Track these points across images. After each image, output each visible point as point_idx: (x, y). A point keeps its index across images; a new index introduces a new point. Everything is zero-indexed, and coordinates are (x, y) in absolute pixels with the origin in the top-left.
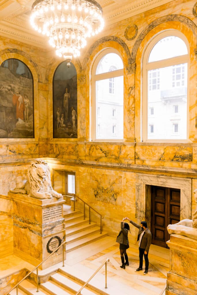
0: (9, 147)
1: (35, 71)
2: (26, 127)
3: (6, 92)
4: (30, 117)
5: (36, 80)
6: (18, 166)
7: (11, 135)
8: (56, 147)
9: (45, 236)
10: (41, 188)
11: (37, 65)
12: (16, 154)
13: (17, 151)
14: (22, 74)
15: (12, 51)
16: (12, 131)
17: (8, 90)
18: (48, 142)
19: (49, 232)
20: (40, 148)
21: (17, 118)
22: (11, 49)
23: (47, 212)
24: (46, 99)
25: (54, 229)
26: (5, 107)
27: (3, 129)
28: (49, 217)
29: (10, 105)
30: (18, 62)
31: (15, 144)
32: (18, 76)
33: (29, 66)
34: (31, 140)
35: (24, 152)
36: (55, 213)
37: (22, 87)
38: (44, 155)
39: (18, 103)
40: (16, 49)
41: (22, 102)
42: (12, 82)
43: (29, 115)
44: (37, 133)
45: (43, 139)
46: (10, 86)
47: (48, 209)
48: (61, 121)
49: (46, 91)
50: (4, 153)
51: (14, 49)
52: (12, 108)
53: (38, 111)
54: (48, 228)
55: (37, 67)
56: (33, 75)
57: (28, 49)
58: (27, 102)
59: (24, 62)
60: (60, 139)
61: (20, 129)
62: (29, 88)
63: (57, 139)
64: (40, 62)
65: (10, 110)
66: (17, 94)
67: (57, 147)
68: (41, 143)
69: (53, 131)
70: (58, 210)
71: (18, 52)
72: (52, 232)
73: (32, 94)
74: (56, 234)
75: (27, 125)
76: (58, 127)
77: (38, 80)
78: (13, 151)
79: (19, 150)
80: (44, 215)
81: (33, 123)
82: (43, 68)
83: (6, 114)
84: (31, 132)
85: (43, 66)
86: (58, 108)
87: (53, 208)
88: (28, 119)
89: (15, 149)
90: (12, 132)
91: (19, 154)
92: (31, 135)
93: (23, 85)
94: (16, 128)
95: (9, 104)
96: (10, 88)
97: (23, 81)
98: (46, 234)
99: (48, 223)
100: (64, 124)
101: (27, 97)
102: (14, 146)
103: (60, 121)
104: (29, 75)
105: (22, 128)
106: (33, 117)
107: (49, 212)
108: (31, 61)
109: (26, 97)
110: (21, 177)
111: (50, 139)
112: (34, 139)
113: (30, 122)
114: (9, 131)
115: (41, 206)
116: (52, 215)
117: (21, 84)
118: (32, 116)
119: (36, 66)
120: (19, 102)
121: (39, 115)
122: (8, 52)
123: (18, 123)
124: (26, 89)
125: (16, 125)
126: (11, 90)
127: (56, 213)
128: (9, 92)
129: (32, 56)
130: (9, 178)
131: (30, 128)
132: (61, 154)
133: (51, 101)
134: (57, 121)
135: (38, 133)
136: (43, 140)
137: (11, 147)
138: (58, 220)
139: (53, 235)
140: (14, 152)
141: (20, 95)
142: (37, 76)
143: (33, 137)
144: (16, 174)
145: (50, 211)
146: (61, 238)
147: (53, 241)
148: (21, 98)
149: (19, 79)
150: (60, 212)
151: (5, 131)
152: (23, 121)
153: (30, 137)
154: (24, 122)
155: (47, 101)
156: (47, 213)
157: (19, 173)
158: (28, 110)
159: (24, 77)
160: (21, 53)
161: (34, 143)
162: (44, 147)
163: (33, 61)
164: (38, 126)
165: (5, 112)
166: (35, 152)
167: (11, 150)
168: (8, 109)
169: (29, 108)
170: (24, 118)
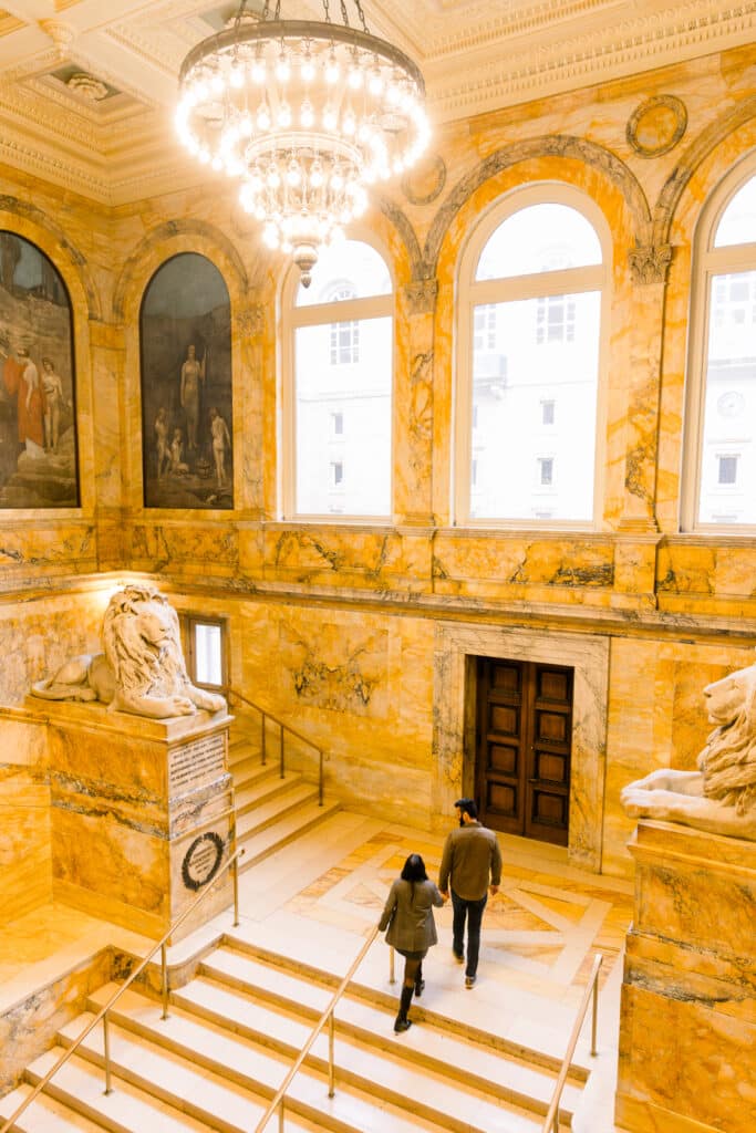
1: (78, 280)
2: (50, 470)
4: (64, 436)
5: (81, 312)
6: (30, 603)
8: (156, 536)
9: (177, 838)
10: (156, 681)
11: (87, 259)
12: (24, 561)
13: (25, 552)
14: (34, 289)
18: (129, 521)
19: (189, 821)
20: (101, 539)
21: (21, 441)
23: (183, 758)
24: (117, 376)
28: (187, 774)
30: (18, 243)
31: (18, 528)
32: (19, 293)
33: (56, 261)
34: (70, 515)
35: (50, 556)
36: (204, 760)
37: (35, 332)
38: (113, 563)
39: (22, 387)
40: (13, 198)
41: (36, 384)
43: (62, 430)
44: (89, 488)
45: (109, 510)
47: (185, 750)
48: (172, 452)
49: (117, 350)
51: (5, 198)
53: (91, 417)
54: (185, 810)
55: (85, 267)
56: (73, 295)
57: (54, 201)
58: (55, 383)
59: (42, 247)
60: (168, 512)
61: (34, 477)
62: (59, 336)
63: (159, 510)
64: (92, 251)
66: (20, 355)
67: (160, 539)
68: (103, 523)
69: (142, 485)
70: (213, 749)
71: (21, 209)
72: (199, 820)
73: (69, 358)
74: (209, 825)
75: (55, 462)
76: (163, 471)
77: (87, 312)
78: (12, 552)
79: (31, 549)
80: (174, 768)
81: (73, 456)
82: (102, 271)
85: (105, 264)
86: (162, 411)
87: (200, 745)
88: (58, 444)
89: (18, 545)
91: (34, 561)
92: (69, 495)
93: (40, 326)
94: (18, 474)
97: (39, 312)
98: (180, 830)
99: (186, 795)
100: (185, 462)
101: (53, 367)
102: (17, 536)
103: (168, 453)
104: (55, 289)
105: (38, 473)
106: (72, 437)
107: (186, 760)
108: (64, 244)
109: (49, 367)
110: (42, 638)
111: (134, 510)
112: (78, 512)
115: (165, 742)
116: (197, 766)
117: (32, 324)
118: (70, 434)
119: (80, 263)
120: (26, 386)
121: (96, 430)
124: (49, 340)
127: (208, 758)
129: (66, 225)
131: (66, 474)
132: (174, 560)
133: (133, 384)
134: (157, 451)
135: (94, 489)
136: (111, 515)
137: (5, 539)
138: (213, 783)
139: (200, 830)
140: (16, 556)
141: (28, 360)
142: (84, 296)
143: (74, 502)
144: (25, 627)
145: (189, 756)
146: (224, 836)
147: (200, 848)
148: (31, 368)
149: (23, 307)
150: (219, 753)
152: (42, 450)
153: (65, 503)
154: (46, 452)
155: (121, 385)
156: (181, 762)
157: (35, 625)
158: (57, 413)
159: (40, 296)
160: (30, 215)
161: (82, 525)
162: (114, 536)
163: (71, 244)
164: (94, 466)
166: (84, 555)
167: (5, 549)
169: (61, 404)
170: (45, 441)
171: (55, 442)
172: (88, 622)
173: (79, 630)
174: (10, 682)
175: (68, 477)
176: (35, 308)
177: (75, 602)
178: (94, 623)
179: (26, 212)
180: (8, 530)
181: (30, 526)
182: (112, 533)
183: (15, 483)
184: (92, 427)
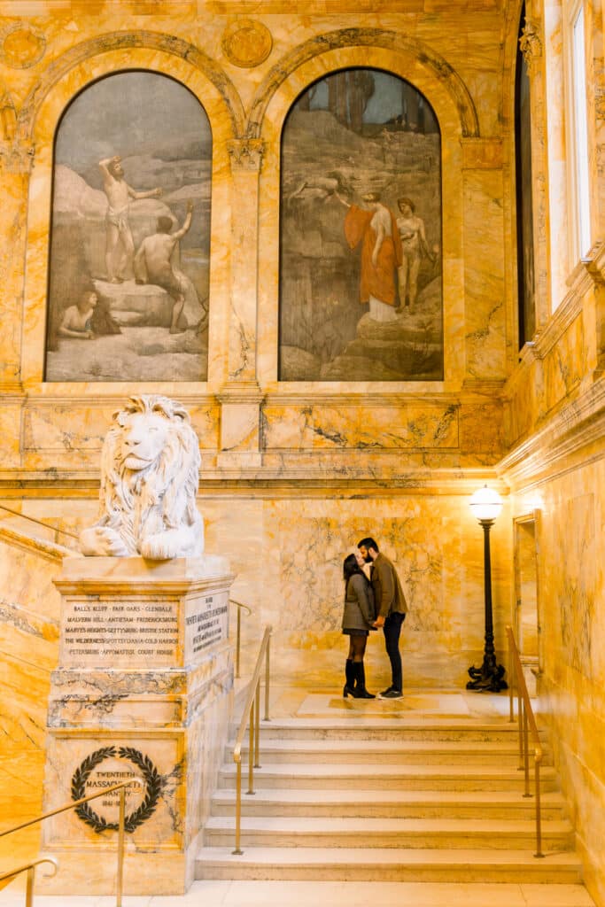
0: (315, 415)
2: (403, 335)
3: (318, 200)
4: (425, 291)
5: (451, 133)
6: (355, 501)
7: (332, 368)
9: (61, 729)
10: (117, 515)
11: (454, 66)
12: (348, 445)
13: (350, 435)
14: (391, 122)
15: (336, 41)
16: (339, 353)
17: (326, 193)
19: (89, 713)
20: (468, 423)
21: (363, 301)
22: (332, 33)
23: (91, 615)
24: (501, 201)
25: (119, 708)
26: (310, 258)
27: (300, 348)
28: (96, 641)
29: (336, 250)
30: (371, 77)
31: (342, 404)
32: (372, 131)
33: (416, 82)
34: (424, 390)
35: (386, 442)
36: (134, 630)
37: (389, 171)
38: (483, 457)
39: (367, 239)
40: (354, 29)
41: (388, 231)
42: (344, 159)
43: (423, 284)
44: (455, 355)
45: (480, 382)
46: (336, 176)
47: (96, 604)
49: (500, 168)
50: (289, 440)
51: (342, 33)
52: (341, 263)
53: (462, 261)
54: (81, 691)
55: (453, 77)
56: (439, 115)
57: (411, 15)
58: (414, 227)
61: (378, 344)
62: (423, 169)
64: (467, 55)
65: (334, 270)
66: (367, 201)
68: (469, 399)
70: (154, 620)
71: (364, 38)
72: (106, 718)
74: (129, 735)
75: (411, 324)
77: (460, 130)
78: (333, 434)
79: (357, 431)
80: (73, 625)
82: (481, 76)
83: (315, 287)
84: (429, 355)
85: (486, 66)
87: (126, 605)
88: (416, 302)
89: (340, 425)
90: (338, 358)
91: (361, 446)
92: (427, 365)
93: (396, 163)
94: (358, 341)
95: (327, 244)
96: (334, 183)
97: (396, 147)
98: (68, 718)
99: (88, 670)
101: (413, 209)
102: (339, 414)
105: (386, 339)
106: (438, 292)
107: (97, 620)
108: (424, 59)
109: (407, 208)
112: (438, 387)
113: (424, 311)
114: (324, 354)
116: (118, 635)
117: (384, 161)
118: (433, 287)
119: (445, 76)
120: (374, 236)
121: (467, 278)
122: (323, 51)
123: (364, 321)
124: (409, 176)
125: (359, 326)
126: (341, 189)
127: (142, 630)
128: (330, 198)
129: (427, 38)
130: (311, 548)
131: (427, 338)
135: (463, 356)
136: (485, 389)
137: (324, 416)
138: (143, 671)
139: (109, 734)
140: (337, 438)
141: (379, 205)
142: (453, 111)
145: (105, 615)
146: (165, 768)
147: (109, 765)
148: (382, 213)
149: (375, 145)
150: (166, 631)
151: (308, 356)
152: (393, 309)
153: (423, 375)
154: (397, 312)
155: (505, 211)
156: (88, 620)
158: (416, 262)
159: (399, 128)
160: (376, 40)
161: (437, 402)
163: (432, 56)
164: (462, 324)
165: (308, 281)
166: (439, 443)
167: (323, 429)
168: (323, 267)
169: (422, 252)
170: (397, 298)
171: (411, 299)
172: (445, 539)
173: (430, 549)
174: (321, 600)
175: (429, 342)
176: (390, 143)
177: (423, 507)
178: (456, 542)
179: (372, 39)
180: (329, 406)
181: (357, 402)
182: (485, 414)
183: (351, 352)
184: (462, 274)
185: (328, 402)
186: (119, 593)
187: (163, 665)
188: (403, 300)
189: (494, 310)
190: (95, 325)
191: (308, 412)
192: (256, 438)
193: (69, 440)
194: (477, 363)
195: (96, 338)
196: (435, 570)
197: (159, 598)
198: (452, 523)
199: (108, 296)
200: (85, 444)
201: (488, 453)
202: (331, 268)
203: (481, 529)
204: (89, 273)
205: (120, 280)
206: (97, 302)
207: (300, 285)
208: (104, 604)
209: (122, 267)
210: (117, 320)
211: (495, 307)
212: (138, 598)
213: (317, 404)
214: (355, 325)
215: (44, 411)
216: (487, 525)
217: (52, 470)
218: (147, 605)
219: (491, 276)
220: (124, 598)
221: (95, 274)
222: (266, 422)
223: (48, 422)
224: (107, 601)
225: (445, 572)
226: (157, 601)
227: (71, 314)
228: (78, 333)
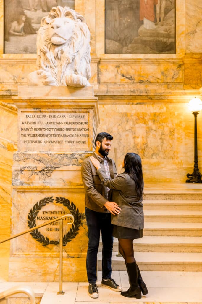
0: (121, 69)
2: (158, 35)
4: (167, 15)
6: (138, 105)
7: (128, 49)
9: (21, 186)
12: (135, 81)
13: (136, 77)
16: (130, 43)
19: (37, 177)
20: (187, 71)
21: (141, 20)
23: (37, 120)
25: (55, 175)
27: (114, 40)
28: (40, 135)
31: (133, 64)
34: (168, 58)
35: (151, 80)
36: (62, 129)
38: (194, 86)
43: (166, 12)
44: (181, 43)
45: (193, 54)
47: (39, 114)
50: (110, 79)
52: (131, 3)
53: (184, 1)
54: (32, 164)
61: (148, 39)
65: (128, 6)
68: (188, 61)
70: (74, 123)
72: (48, 180)
75: (161, 30)
78: (129, 76)
79: (139, 75)
80: (25, 126)
81: (174, 25)
83: (120, 14)
84: (169, 44)
87: (57, 114)
88: (163, 20)
89: (132, 72)
90: (130, 45)
91: (141, 82)
92: (169, 48)
94: (139, 37)
98: (24, 180)
99: (35, 152)
102: (131, 68)
105: (151, 36)
106: (174, 15)
107: (40, 123)
110: (144, 125)
112: (173, 56)
113: (167, 24)
114: (124, 43)
116: (53, 132)
118: (171, 13)
123: (142, 28)
125: (139, 31)
127: (67, 129)
130: (119, 125)
131: (168, 36)
136: (195, 56)
137: (125, 69)
138: (69, 152)
139: (49, 190)
140: (130, 78)
144: (134, 118)
145: (45, 120)
147: (50, 207)
150: (82, 130)
151: (117, 44)
152: (153, 23)
154: (156, 25)
156: (34, 123)
157: (141, 118)
161: (174, 63)
162: (196, 69)
164: (184, 29)
165: (117, 11)
166: (174, 80)
167: (124, 74)
168: (124, 5)
170: (155, 19)
171: (162, 19)
172: (176, 121)
173: (170, 125)
174: (124, 147)
175: (169, 38)
177: (167, 108)
178: (181, 122)
180: (127, 64)
181: (139, 63)
182: (195, 67)
183: (136, 42)
184: (185, 6)
185: (127, 62)
186: (53, 107)
187: (80, 149)
188: (158, 19)
189: (199, 22)
190: (25, 30)
191: (118, 67)
192: (96, 78)
193: (16, 79)
194: (191, 46)
195: (26, 36)
196: (172, 134)
197: (77, 110)
198: (179, 115)
199: (30, 17)
200: (22, 80)
201: (196, 84)
202: (127, 5)
203: (193, 116)
204: (22, 7)
205: (36, 10)
206: (26, 19)
207: (114, 13)
208: (44, 114)
209: (36, 4)
210: (34, 28)
211: (199, 20)
212: (64, 110)
213: (122, 63)
214: (137, 31)
215: (5, 66)
216: (196, 114)
217: (9, 90)
218: (70, 114)
219: (198, 7)
220: (56, 110)
221: (24, 7)
222: (100, 71)
223: (6, 70)
224: (46, 112)
225: (176, 135)
226: (75, 112)
227: (14, 25)
228: (17, 34)
